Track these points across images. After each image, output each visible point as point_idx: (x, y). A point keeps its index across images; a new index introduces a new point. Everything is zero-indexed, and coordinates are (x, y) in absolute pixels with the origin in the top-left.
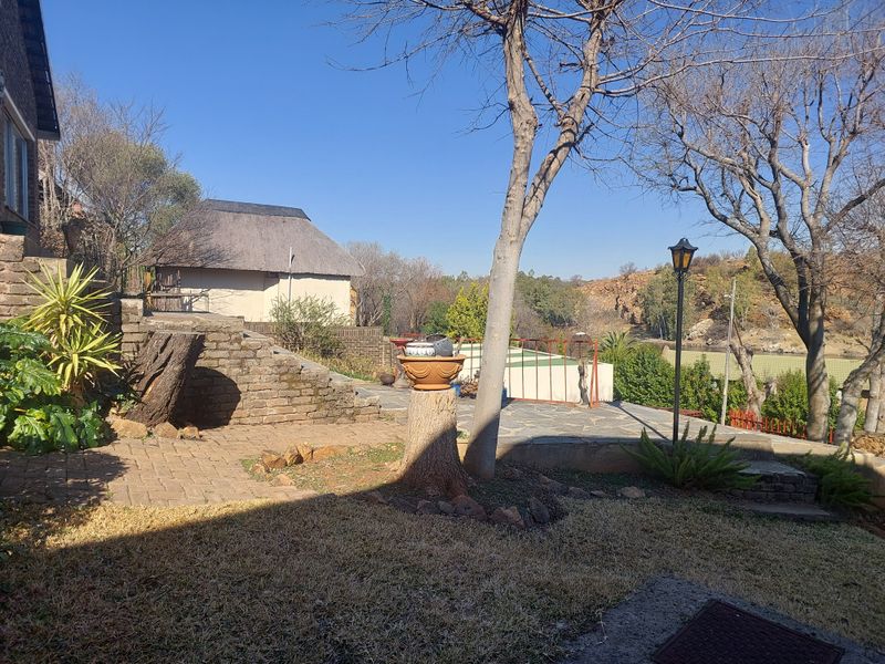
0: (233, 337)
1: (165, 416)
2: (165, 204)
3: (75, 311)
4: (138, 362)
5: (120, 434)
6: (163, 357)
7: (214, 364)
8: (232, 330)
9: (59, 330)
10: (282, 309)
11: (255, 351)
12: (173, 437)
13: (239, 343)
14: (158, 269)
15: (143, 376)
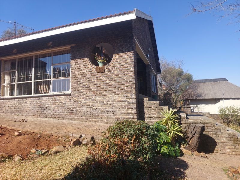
0: (213, 125)
1: (196, 149)
2: (184, 82)
3: (171, 120)
4: (187, 133)
5: (185, 153)
6: (194, 132)
7: (207, 133)
8: (212, 123)
9: (168, 124)
10: (222, 110)
11: (220, 130)
12: (199, 156)
13: (215, 127)
14: (184, 100)
15: (189, 137)
